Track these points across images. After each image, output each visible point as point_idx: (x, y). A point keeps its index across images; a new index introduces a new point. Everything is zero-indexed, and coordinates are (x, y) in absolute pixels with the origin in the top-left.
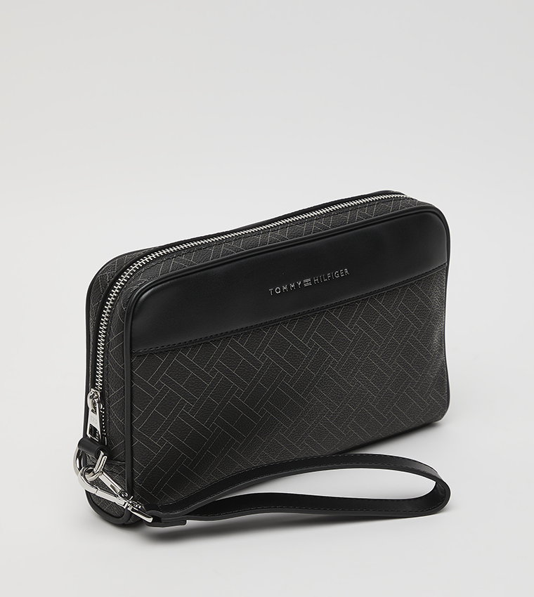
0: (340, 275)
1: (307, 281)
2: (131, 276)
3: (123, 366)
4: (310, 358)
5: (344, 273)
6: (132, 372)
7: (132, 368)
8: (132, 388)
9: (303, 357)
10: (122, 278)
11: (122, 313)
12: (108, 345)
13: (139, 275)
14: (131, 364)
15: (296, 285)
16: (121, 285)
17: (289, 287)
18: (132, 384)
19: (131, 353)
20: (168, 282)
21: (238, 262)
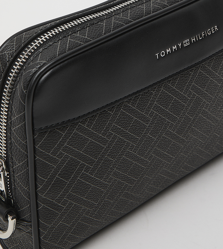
0: (211, 32)
1: (186, 41)
2: (29, 56)
3: (26, 142)
4: (189, 106)
5: (214, 30)
6: (34, 148)
7: (34, 144)
8: (35, 161)
9: (183, 106)
10: (20, 58)
11: (23, 96)
12: (11, 123)
13: (38, 55)
14: (34, 140)
15: (178, 46)
16: (20, 65)
17: (172, 49)
18: (35, 157)
19: (33, 131)
20: (66, 62)
21: (128, 33)
